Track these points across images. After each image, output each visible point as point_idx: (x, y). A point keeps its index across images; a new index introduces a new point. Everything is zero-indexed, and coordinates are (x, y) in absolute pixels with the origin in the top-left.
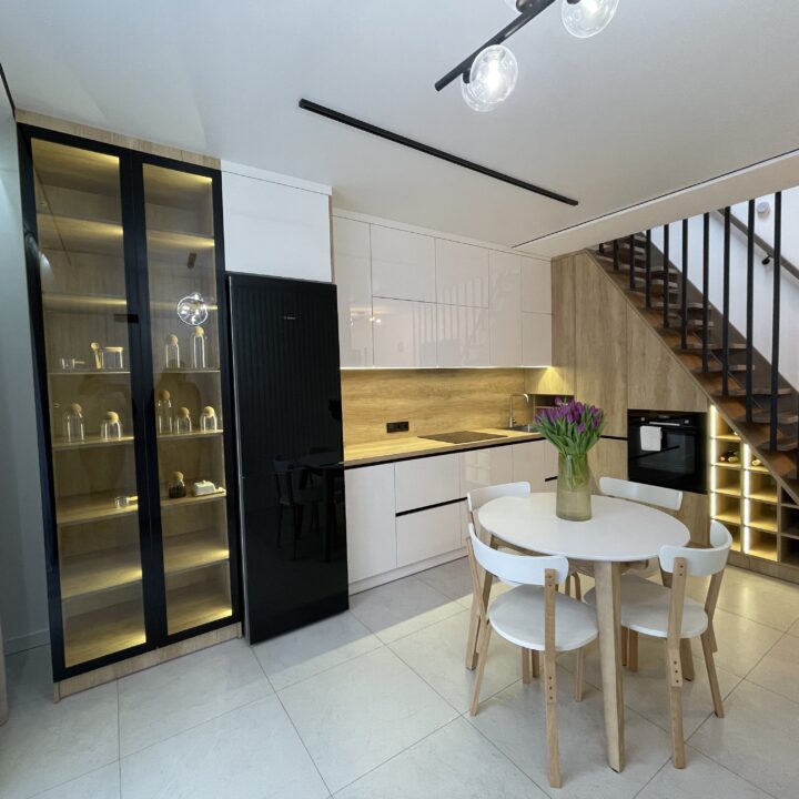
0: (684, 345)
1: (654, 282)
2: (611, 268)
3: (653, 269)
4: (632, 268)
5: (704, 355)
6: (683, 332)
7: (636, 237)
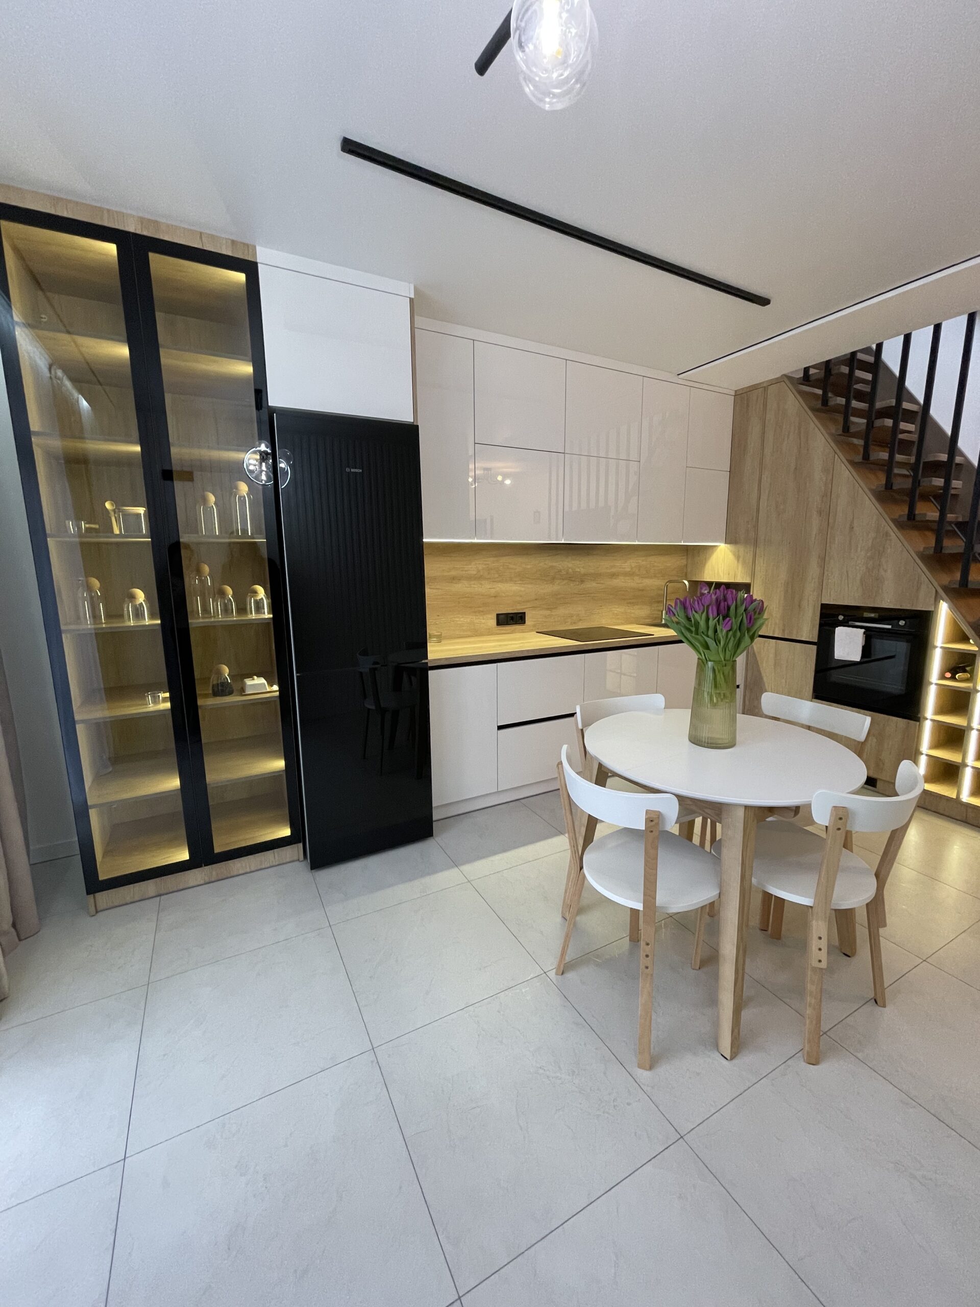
0: (911, 516)
1: (878, 423)
2: (819, 404)
3: (879, 405)
4: (848, 402)
5: (939, 529)
6: (913, 496)
7: (860, 356)
